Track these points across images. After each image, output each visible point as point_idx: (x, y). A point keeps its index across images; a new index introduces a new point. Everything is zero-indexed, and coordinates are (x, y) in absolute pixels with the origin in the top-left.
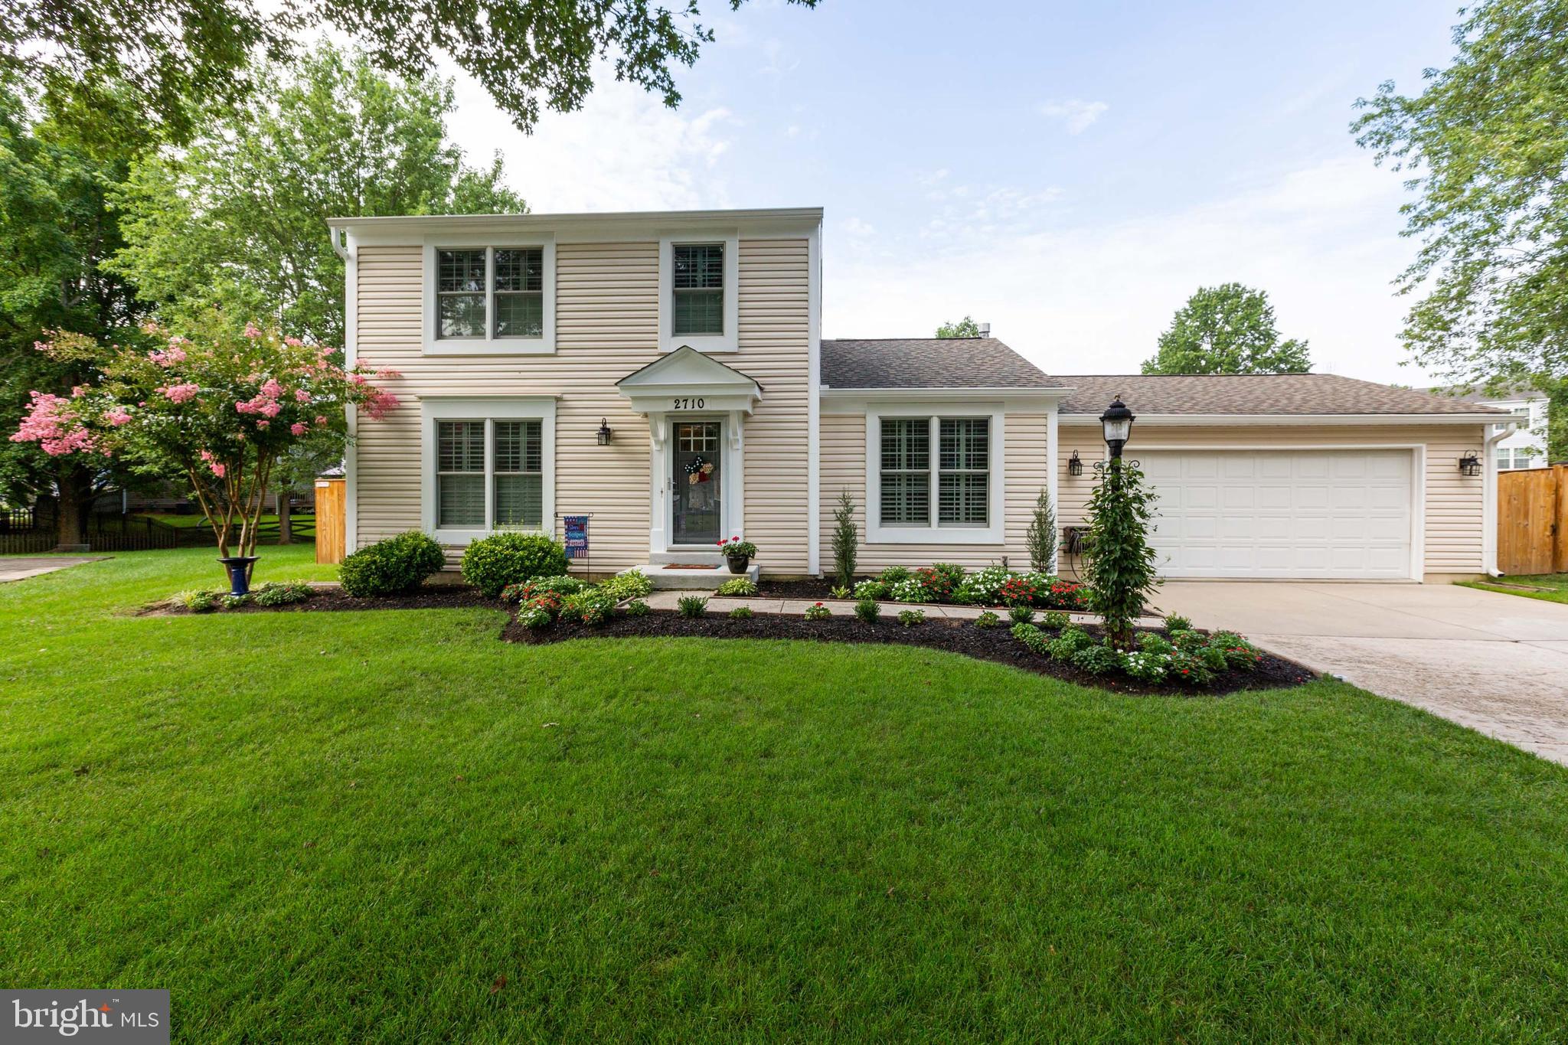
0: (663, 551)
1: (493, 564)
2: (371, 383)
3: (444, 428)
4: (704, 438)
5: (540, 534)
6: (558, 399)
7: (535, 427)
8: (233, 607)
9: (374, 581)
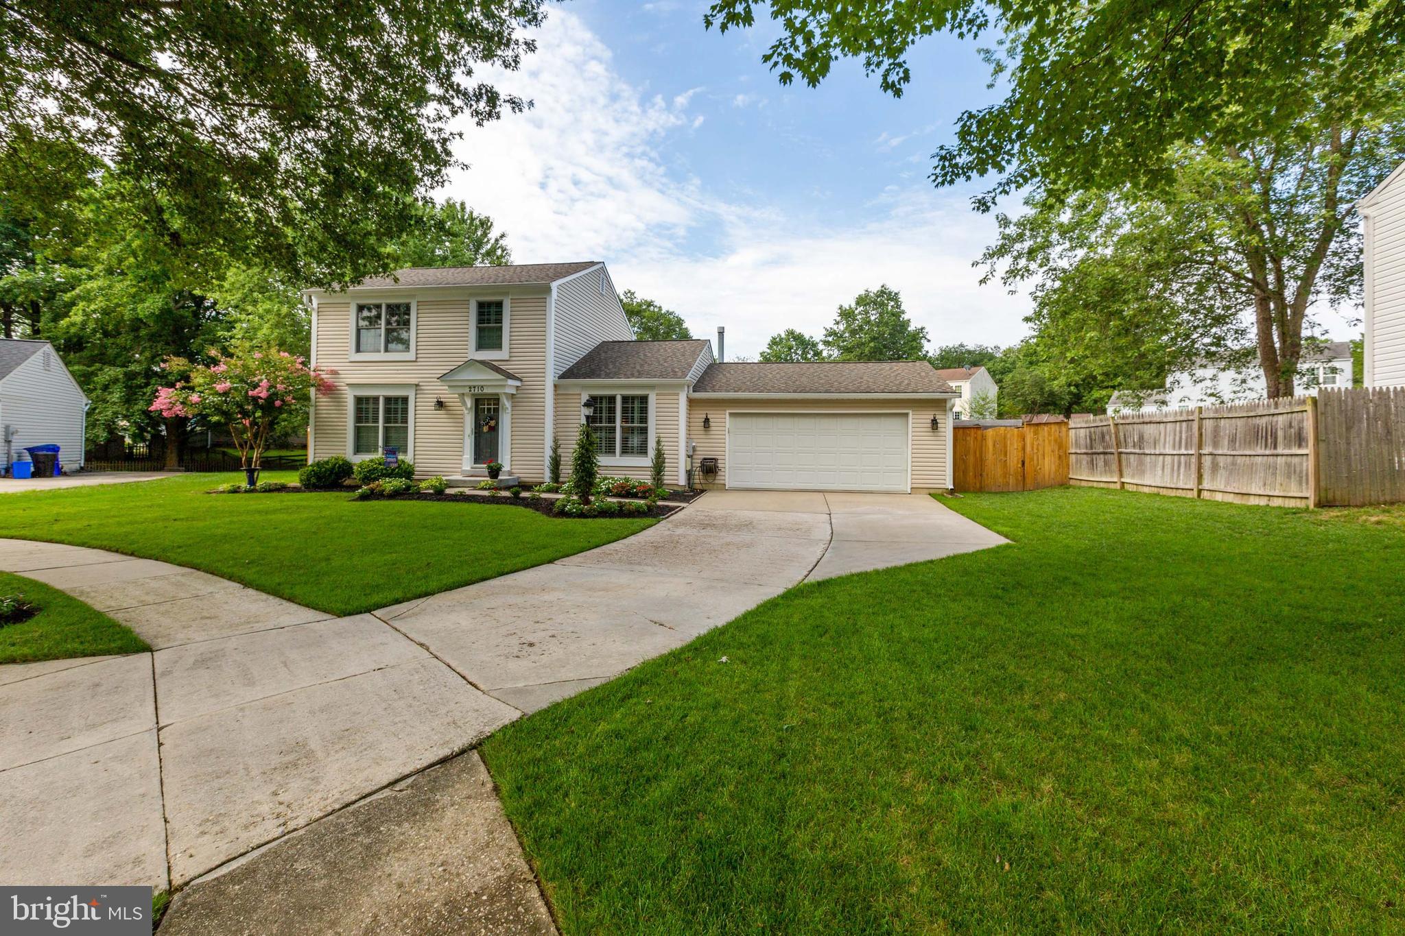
0: (469, 468)
1: (368, 472)
2: (323, 376)
3: (359, 400)
4: (492, 406)
5: (407, 457)
6: (417, 385)
7: (405, 400)
8: (246, 491)
9: (313, 480)
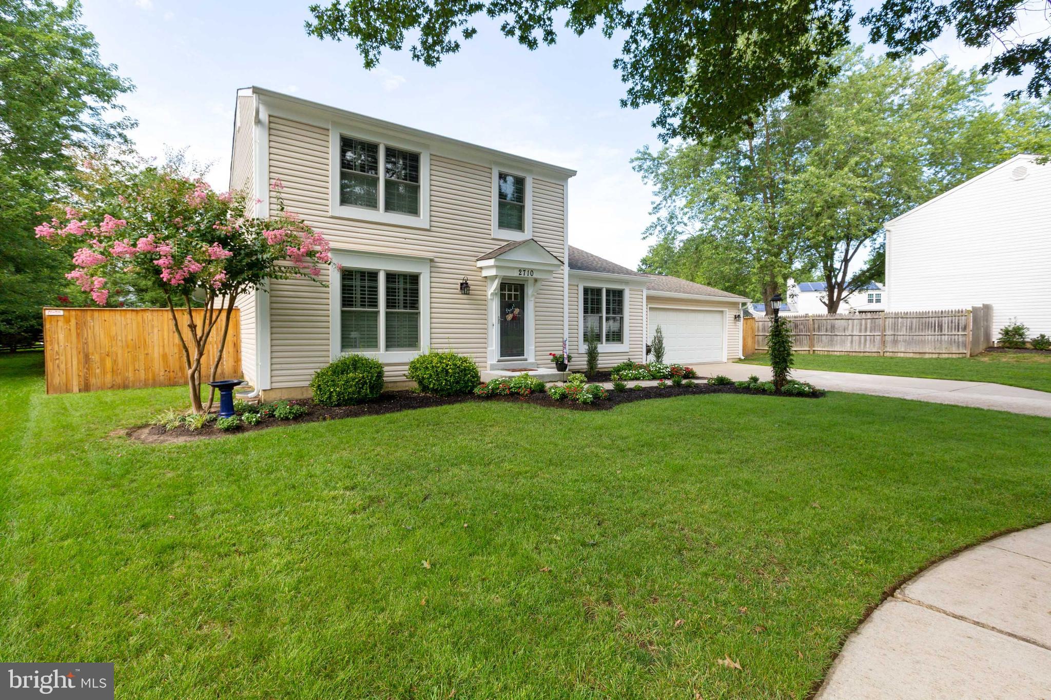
0: (495, 361)
3: (347, 274)
4: (513, 293)
5: (421, 352)
6: (432, 261)
7: (415, 279)
